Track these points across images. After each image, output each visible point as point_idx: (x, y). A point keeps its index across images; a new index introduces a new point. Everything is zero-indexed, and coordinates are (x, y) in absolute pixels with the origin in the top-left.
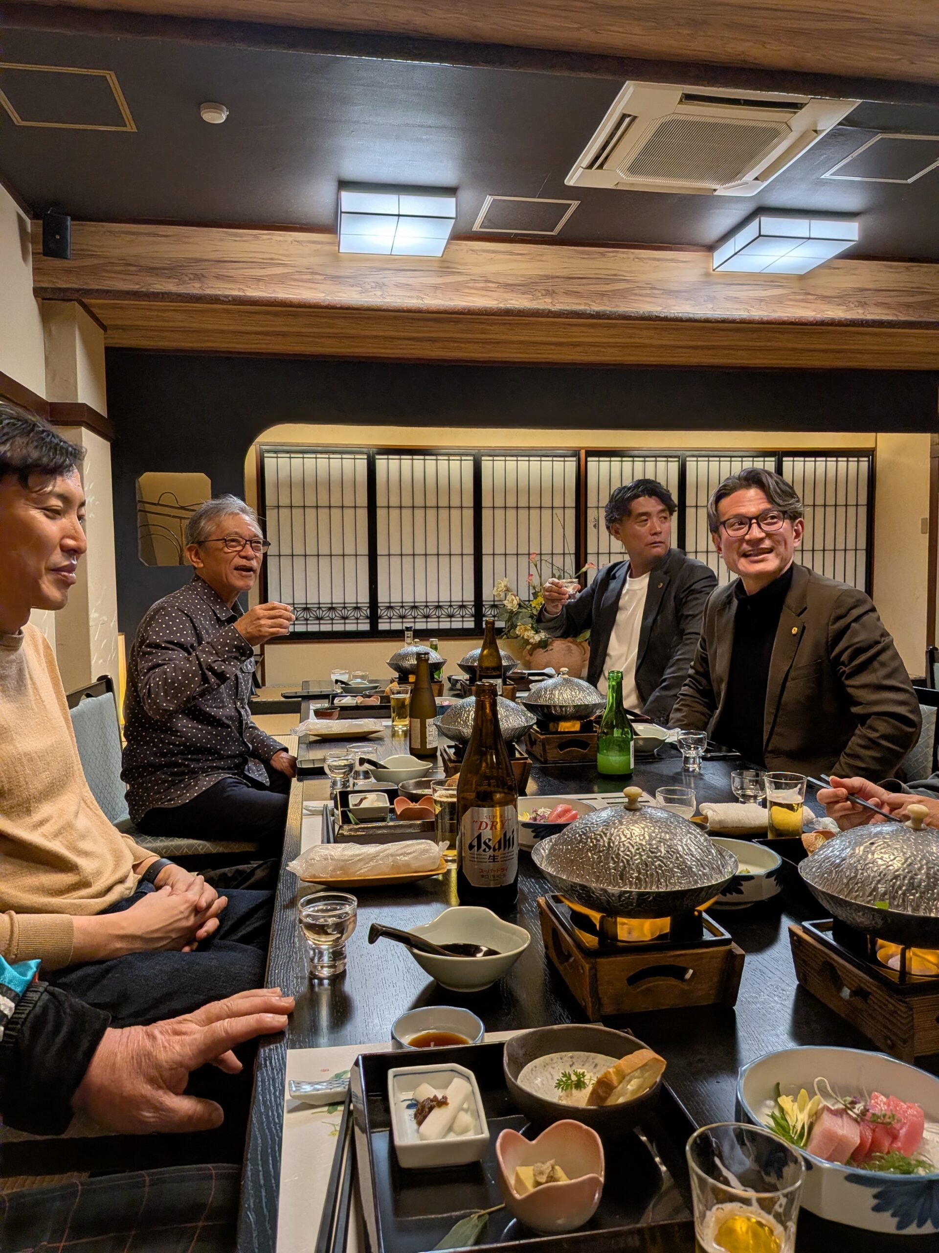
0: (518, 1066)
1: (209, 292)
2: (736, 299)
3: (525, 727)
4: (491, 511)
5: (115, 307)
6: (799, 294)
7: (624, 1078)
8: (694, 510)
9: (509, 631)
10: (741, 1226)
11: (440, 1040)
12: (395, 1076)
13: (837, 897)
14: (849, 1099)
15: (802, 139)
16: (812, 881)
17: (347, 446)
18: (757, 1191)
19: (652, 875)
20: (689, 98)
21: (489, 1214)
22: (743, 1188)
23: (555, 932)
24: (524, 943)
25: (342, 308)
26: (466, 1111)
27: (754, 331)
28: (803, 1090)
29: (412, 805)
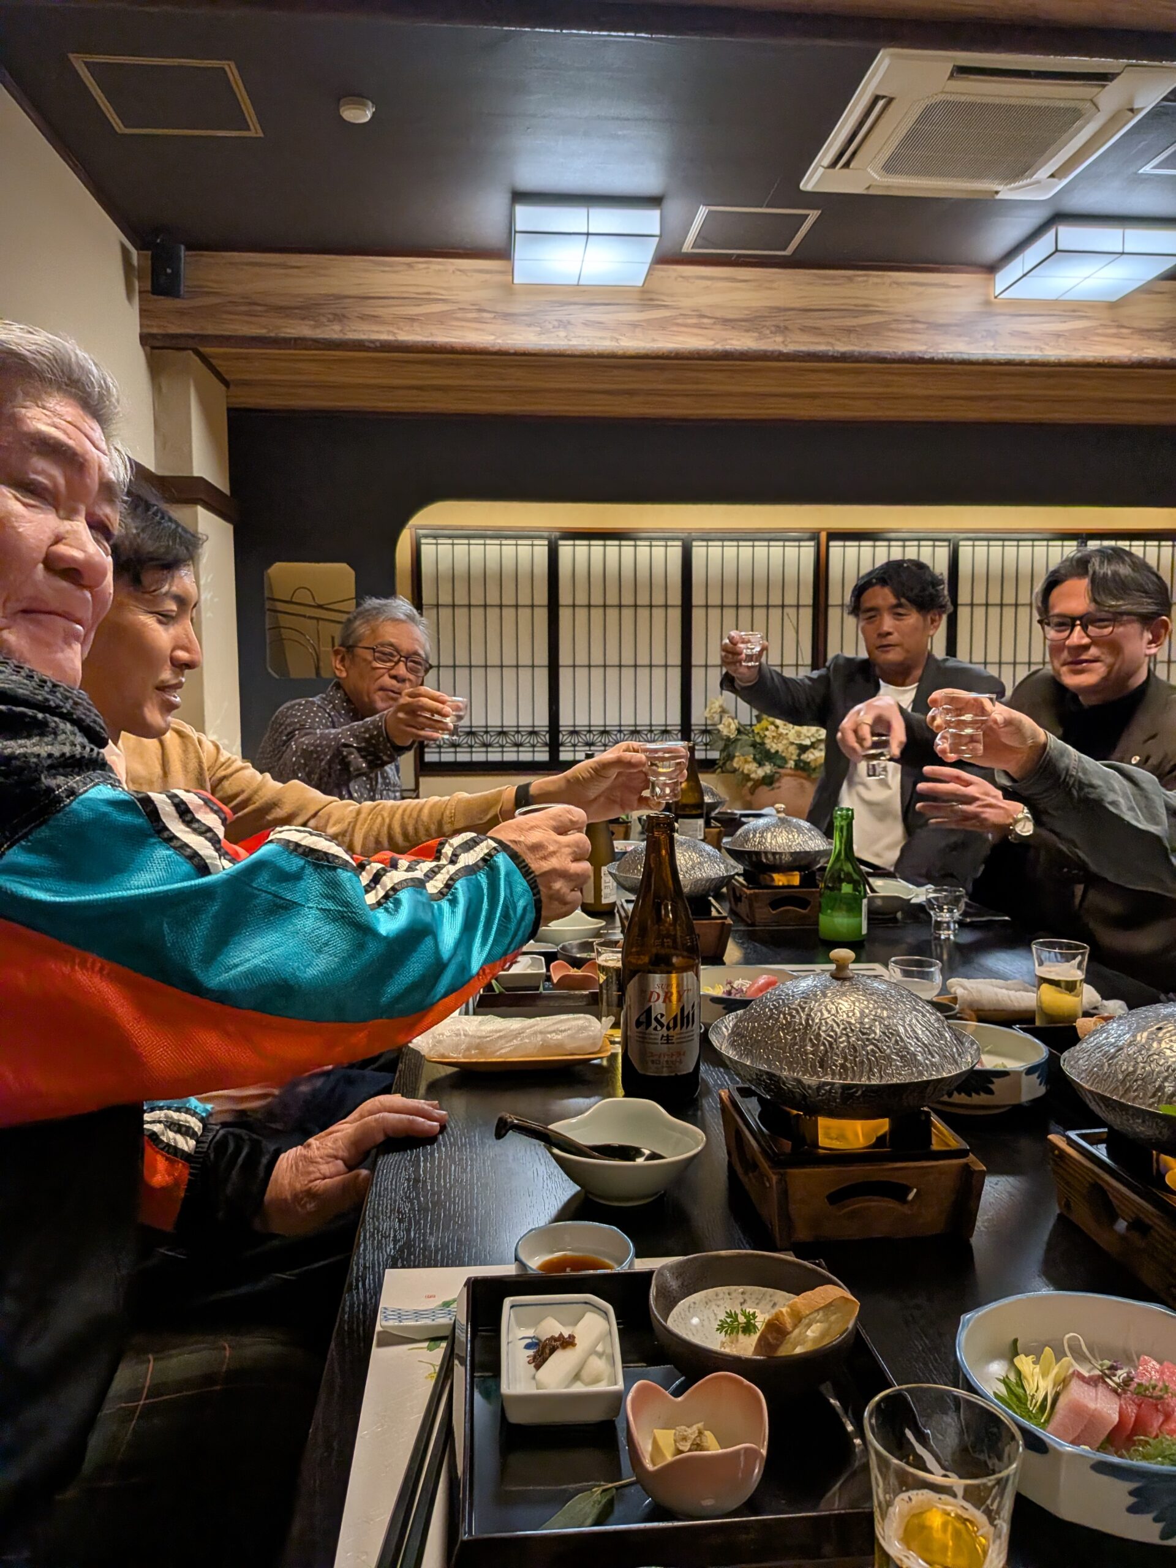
0: (670, 1301)
1: (351, 336)
2: (1025, 335)
3: (724, 878)
4: (703, 611)
5: (238, 357)
6: (1109, 327)
7: (800, 1321)
8: (968, 609)
9: (724, 764)
10: (935, 1520)
11: (578, 1264)
12: (512, 1307)
13: (1110, 1099)
14: (1107, 1363)
15: (1115, 121)
16: (1078, 1076)
17: (523, 529)
18: (961, 1477)
19: (862, 1062)
20: (962, 71)
21: (617, 1488)
22: (943, 1472)
23: (739, 1134)
24: (698, 1146)
25: (516, 354)
26: (600, 1355)
27: (1050, 375)
28: (1047, 1348)
29: (574, 972)
